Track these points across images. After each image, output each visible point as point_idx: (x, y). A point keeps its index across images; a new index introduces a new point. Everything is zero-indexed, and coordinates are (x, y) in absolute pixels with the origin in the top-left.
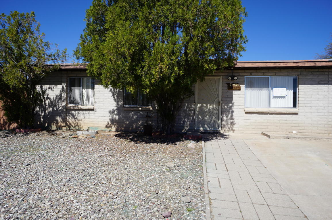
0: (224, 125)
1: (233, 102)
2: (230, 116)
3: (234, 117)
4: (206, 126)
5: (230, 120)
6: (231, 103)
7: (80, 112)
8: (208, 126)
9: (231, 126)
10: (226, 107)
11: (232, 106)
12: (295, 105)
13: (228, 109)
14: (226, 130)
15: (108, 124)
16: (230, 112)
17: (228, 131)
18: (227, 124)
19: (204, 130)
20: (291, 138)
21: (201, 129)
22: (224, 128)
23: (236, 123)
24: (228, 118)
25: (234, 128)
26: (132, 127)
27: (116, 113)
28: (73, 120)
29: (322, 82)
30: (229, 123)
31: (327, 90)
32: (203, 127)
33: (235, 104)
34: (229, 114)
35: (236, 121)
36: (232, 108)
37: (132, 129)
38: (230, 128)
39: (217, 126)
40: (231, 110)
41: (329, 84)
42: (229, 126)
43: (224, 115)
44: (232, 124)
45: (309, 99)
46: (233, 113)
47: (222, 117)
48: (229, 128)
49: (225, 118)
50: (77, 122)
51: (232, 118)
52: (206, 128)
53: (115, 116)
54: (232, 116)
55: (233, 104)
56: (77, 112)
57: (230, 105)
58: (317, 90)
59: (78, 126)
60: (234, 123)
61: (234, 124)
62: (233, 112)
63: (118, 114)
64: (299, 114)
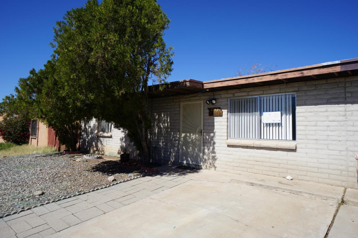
0: (205, 159)
1: (215, 131)
2: (211, 148)
3: (215, 150)
4: (189, 159)
5: (212, 154)
6: (213, 132)
7: (104, 139)
8: (191, 160)
9: (212, 161)
10: (207, 137)
11: (213, 137)
12: (294, 138)
13: (210, 140)
14: (208, 165)
15: (119, 151)
16: (212, 144)
17: (210, 167)
18: (209, 159)
19: (187, 163)
20: (256, 185)
21: (185, 162)
22: (205, 163)
23: (217, 158)
24: (210, 151)
25: (216, 165)
26: (133, 155)
27: (124, 140)
28: (101, 145)
29: (334, 101)
30: (211, 158)
31: (343, 113)
32: (187, 160)
33: (216, 134)
34: (210, 146)
35: (217, 155)
36: (214, 138)
37: (133, 157)
38: (212, 164)
39: (199, 160)
40: (212, 142)
41: (346, 103)
42: (211, 161)
43: (206, 147)
44: (214, 158)
45: (314, 128)
46: (215, 145)
47: (204, 149)
48: (210, 164)
49: (206, 151)
50: (103, 147)
51: (213, 152)
52: (189, 161)
53: (123, 143)
54: (214, 149)
55: (214, 133)
56: (103, 138)
57: (212, 134)
58: (326, 114)
59: (103, 151)
60: (215, 158)
61: (215, 160)
62: (214, 143)
63: (125, 142)
64: (298, 150)
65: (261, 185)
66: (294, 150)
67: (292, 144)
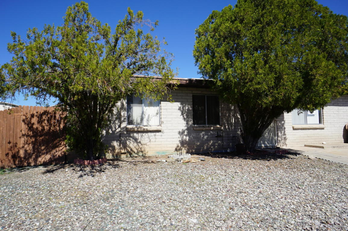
0: (279, 140)
1: (285, 119)
2: (283, 132)
3: (286, 133)
4: (266, 143)
5: (283, 135)
6: (283, 121)
7: (144, 134)
8: (268, 143)
9: (284, 141)
10: (280, 124)
11: (284, 124)
12: (320, 122)
13: (281, 126)
14: (281, 145)
15: (178, 146)
16: (283, 129)
17: (283, 145)
18: (282, 139)
19: (265, 146)
21: (263, 145)
22: (280, 143)
23: (287, 138)
24: (282, 134)
25: (287, 143)
26: (203, 149)
27: (186, 133)
28: (135, 144)
29: (335, 104)
30: (283, 139)
31: (337, 110)
32: (264, 144)
33: (286, 121)
34: (282, 130)
35: (287, 136)
36: (284, 125)
37: (203, 150)
38: (284, 143)
39: (274, 142)
40: (283, 127)
41: (338, 106)
42: (283, 141)
43: (279, 132)
44: (285, 139)
45: (329, 117)
46: (286, 130)
47: (278, 134)
48: (283, 143)
49: (280, 134)
50: (141, 146)
51: (285, 134)
52: (266, 144)
53: (185, 137)
54: (284, 132)
55: (284, 121)
56: (140, 134)
57: (283, 122)
58: (333, 110)
59: (142, 152)
60: (286, 138)
61: (286, 139)
62: (285, 128)
63: (189, 134)
64: (325, 129)
65: (337, 147)
66: (323, 129)
67: (321, 126)
